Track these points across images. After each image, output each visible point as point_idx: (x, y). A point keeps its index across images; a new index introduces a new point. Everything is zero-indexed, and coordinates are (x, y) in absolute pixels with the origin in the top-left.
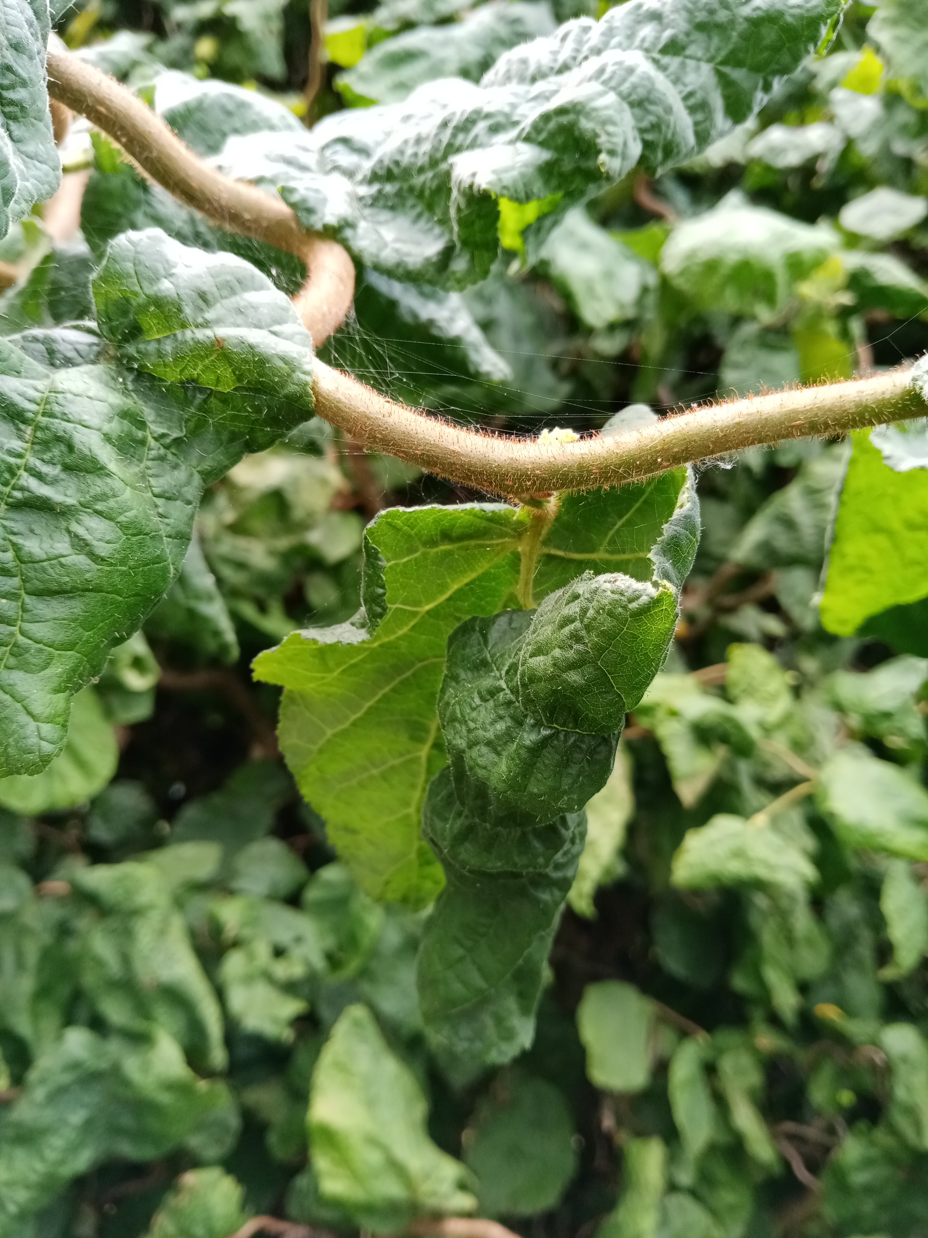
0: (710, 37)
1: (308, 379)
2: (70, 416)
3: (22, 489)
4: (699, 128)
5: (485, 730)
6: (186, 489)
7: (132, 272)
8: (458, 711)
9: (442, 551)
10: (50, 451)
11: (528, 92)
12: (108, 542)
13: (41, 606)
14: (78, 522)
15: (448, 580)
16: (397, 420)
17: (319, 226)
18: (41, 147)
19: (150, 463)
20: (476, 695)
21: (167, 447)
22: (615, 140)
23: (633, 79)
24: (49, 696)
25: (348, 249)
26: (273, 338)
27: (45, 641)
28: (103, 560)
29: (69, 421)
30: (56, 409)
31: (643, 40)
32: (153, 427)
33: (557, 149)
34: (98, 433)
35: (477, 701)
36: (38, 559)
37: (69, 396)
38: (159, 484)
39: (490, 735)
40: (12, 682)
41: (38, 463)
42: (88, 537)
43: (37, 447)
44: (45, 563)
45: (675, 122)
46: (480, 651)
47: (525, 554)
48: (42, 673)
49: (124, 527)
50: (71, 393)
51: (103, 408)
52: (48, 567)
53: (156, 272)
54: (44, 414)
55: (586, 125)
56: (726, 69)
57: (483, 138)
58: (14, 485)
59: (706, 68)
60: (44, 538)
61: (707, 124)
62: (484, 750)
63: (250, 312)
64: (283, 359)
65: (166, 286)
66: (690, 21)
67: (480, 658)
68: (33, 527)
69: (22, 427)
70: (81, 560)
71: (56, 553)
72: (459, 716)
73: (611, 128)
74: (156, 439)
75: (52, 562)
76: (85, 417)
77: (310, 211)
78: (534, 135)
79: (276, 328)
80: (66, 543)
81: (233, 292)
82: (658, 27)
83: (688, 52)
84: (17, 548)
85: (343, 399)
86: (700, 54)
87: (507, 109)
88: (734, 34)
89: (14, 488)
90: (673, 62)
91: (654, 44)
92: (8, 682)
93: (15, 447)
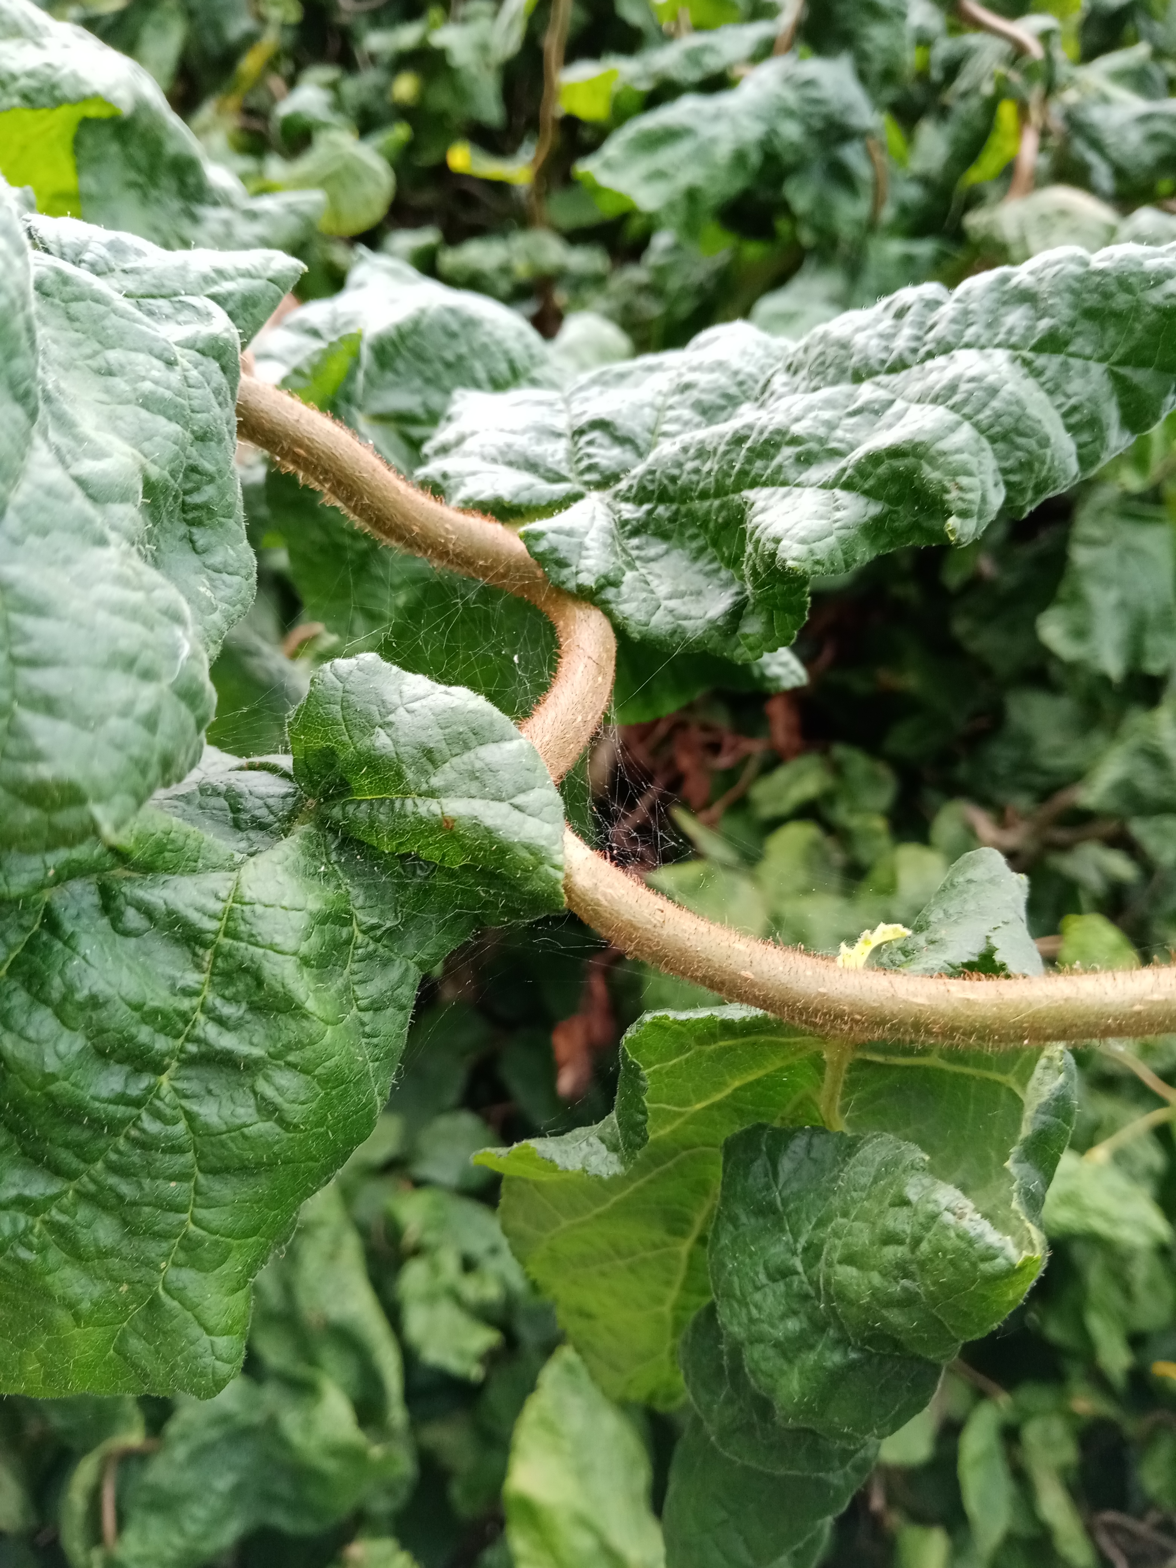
0: (1103, 329)
1: (560, 875)
2: (259, 938)
3: (198, 1041)
4: (1084, 451)
5: (773, 1326)
6: (399, 991)
7: (339, 717)
8: (736, 1285)
9: (721, 1048)
10: (235, 985)
11: (851, 397)
12: (303, 1103)
13: (217, 1187)
14: (267, 1078)
15: (727, 1077)
16: (672, 932)
17: (571, 585)
18: (231, 552)
19: (355, 966)
20: (761, 1269)
21: (377, 940)
22: (969, 496)
23: (996, 404)
24: (226, 1299)
25: (609, 614)
26: (516, 815)
27: (222, 1231)
28: (296, 1126)
29: (256, 944)
30: (243, 928)
31: (1010, 332)
32: (360, 916)
33: (890, 500)
34: (294, 958)
35: (763, 1278)
36: (216, 1131)
37: (259, 909)
38: (367, 992)
39: (779, 1334)
40: (181, 1285)
41: (218, 1002)
42: (279, 1100)
43: (217, 979)
44: (224, 1136)
45: (1053, 456)
46: (768, 1188)
47: (832, 1063)
48: (217, 1271)
49: (323, 1081)
50: (261, 903)
51: (300, 920)
52: (229, 1141)
53: (368, 717)
54: (227, 934)
55: (931, 474)
56: (1123, 371)
57: (790, 473)
58: (188, 1035)
59: (1097, 370)
60: (224, 1102)
61: (1098, 444)
62: (771, 1352)
63: (488, 777)
64: (527, 847)
65: (382, 740)
66: (1074, 306)
67: (767, 1199)
68: (212, 1086)
69: (200, 951)
70: (266, 1127)
71: (238, 1122)
72: (738, 1293)
73: (964, 481)
74: (364, 932)
75: (233, 1134)
76: (278, 939)
77: (562, 564)
78: (857, 479)
79: (519, 800)
80: (249, 1106)
81: (467, 747)
82: (1032, 313)
83: (1072, 349)
84: (190, 1117)
85: (605, 903)
86: (1088, 350)
87: (821, 431)
88: (1138, 327)
89: (187, 1040)
90: (1050, 363)
91: (1025, 338)
92: (175, 1284)
93: (191, 983)
